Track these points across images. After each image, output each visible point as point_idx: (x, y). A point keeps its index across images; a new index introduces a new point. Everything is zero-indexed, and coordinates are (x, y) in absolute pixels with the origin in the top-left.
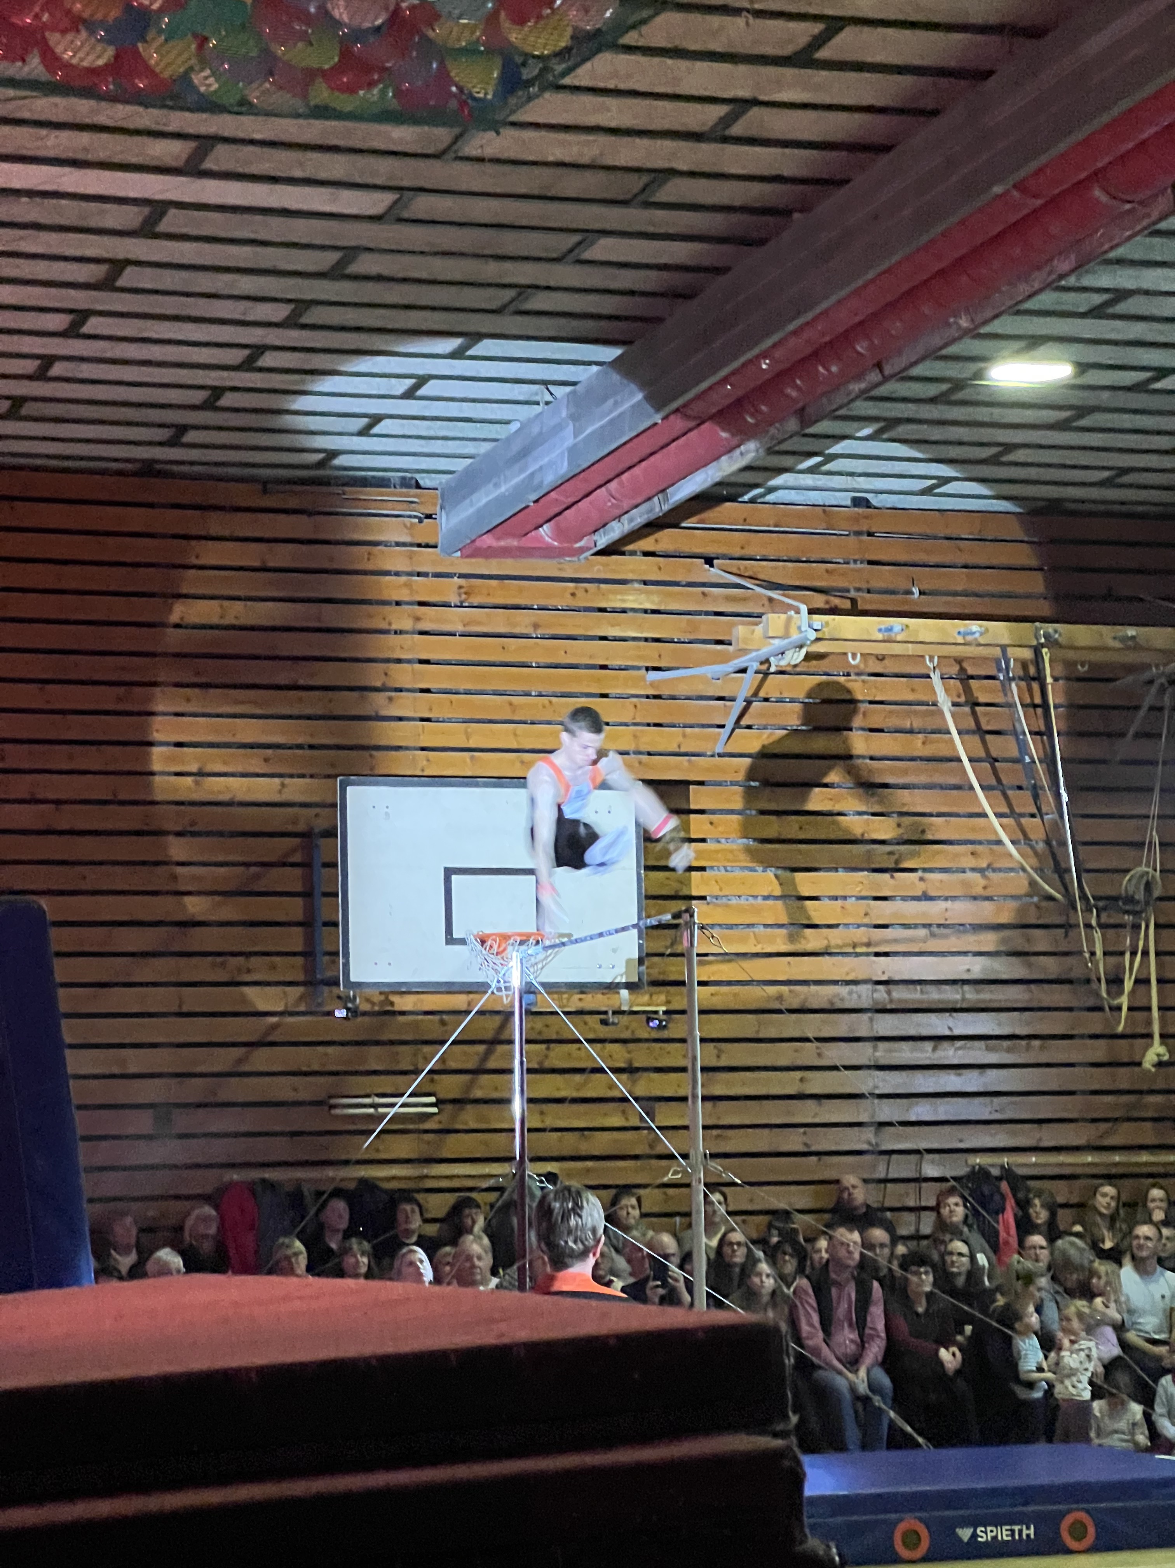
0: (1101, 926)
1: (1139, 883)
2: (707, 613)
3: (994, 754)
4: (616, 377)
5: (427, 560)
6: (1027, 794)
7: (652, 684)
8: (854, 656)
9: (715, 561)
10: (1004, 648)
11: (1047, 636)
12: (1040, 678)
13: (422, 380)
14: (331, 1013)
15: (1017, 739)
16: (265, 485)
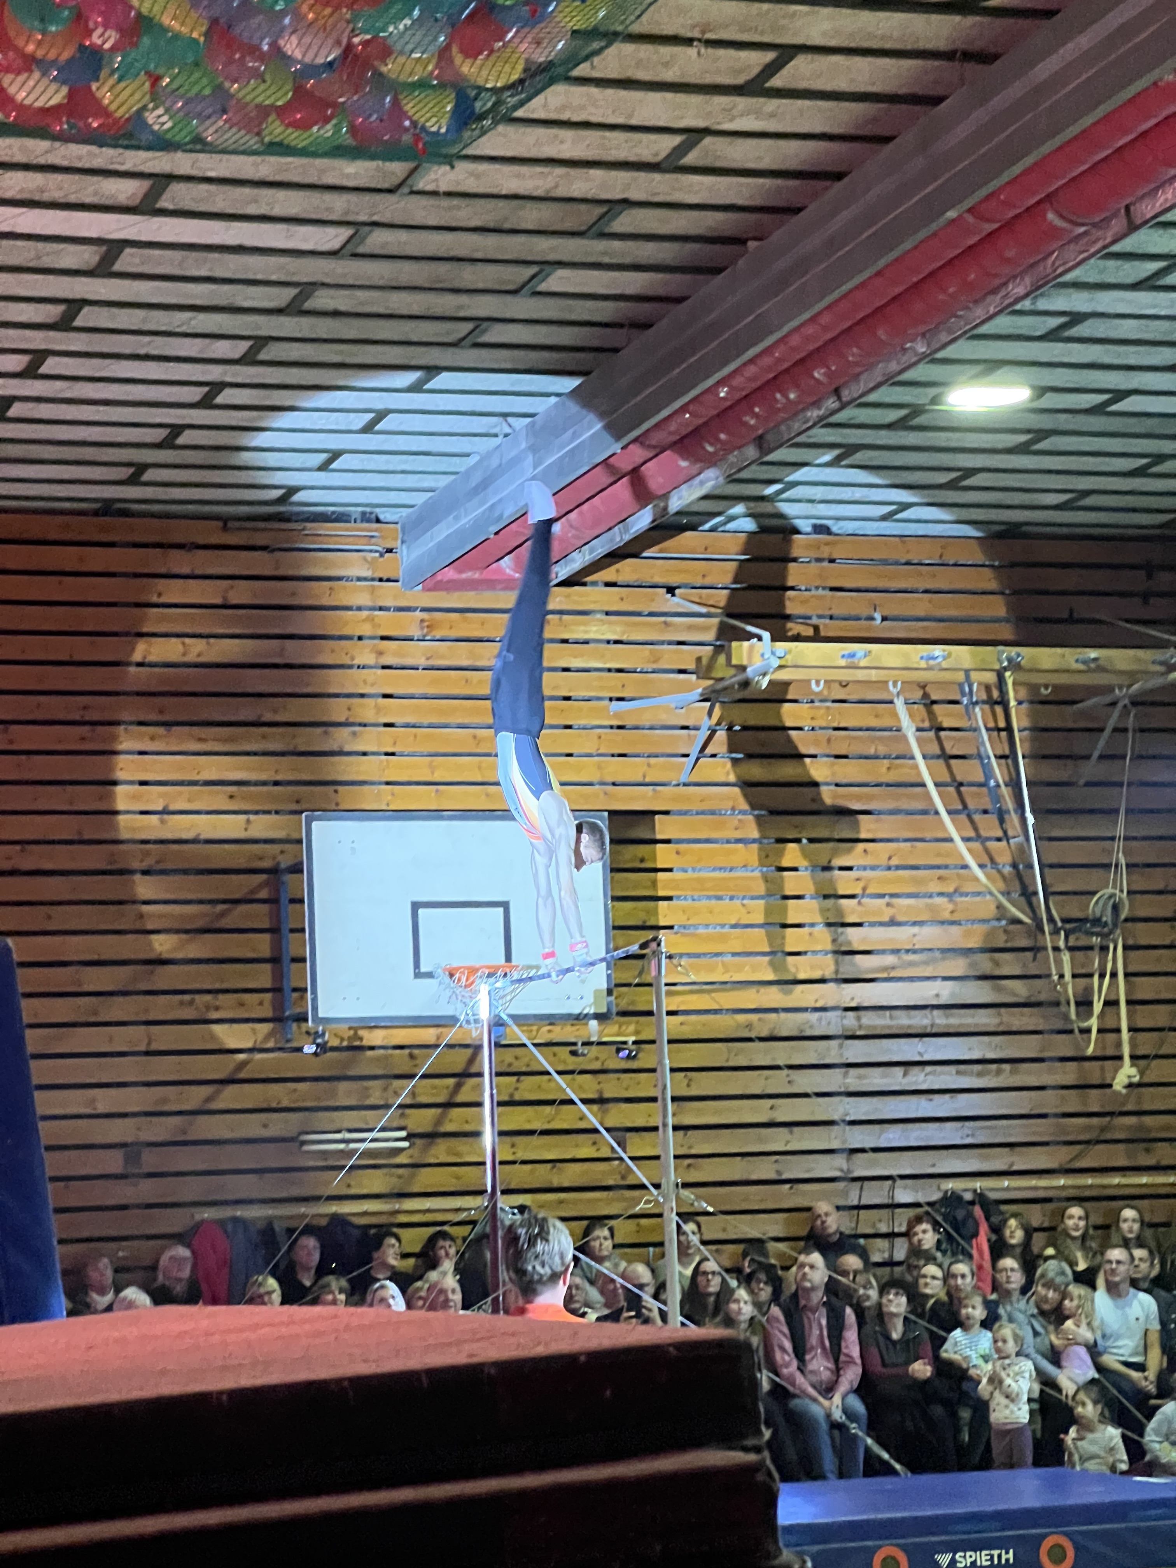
0: (1071, 949)
1: (1105, 904)
2: (670, 643)
3: (959, 778)
4: (573, 408)
5: (389, 595)
6: (993, 819)
7: (616, 715)
8: (818, 683)
9: (677, 591)
10: (967, 672)
11: (1010, 660)
12: (1003, 703)
13: (381, 415)
14: (300, 1049)
15: (983, 765)
16: (225, 521)
